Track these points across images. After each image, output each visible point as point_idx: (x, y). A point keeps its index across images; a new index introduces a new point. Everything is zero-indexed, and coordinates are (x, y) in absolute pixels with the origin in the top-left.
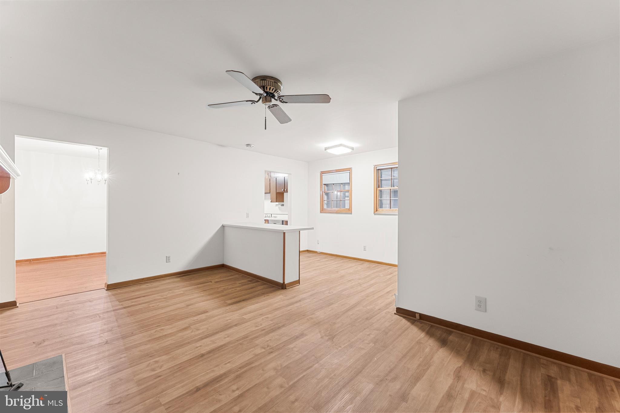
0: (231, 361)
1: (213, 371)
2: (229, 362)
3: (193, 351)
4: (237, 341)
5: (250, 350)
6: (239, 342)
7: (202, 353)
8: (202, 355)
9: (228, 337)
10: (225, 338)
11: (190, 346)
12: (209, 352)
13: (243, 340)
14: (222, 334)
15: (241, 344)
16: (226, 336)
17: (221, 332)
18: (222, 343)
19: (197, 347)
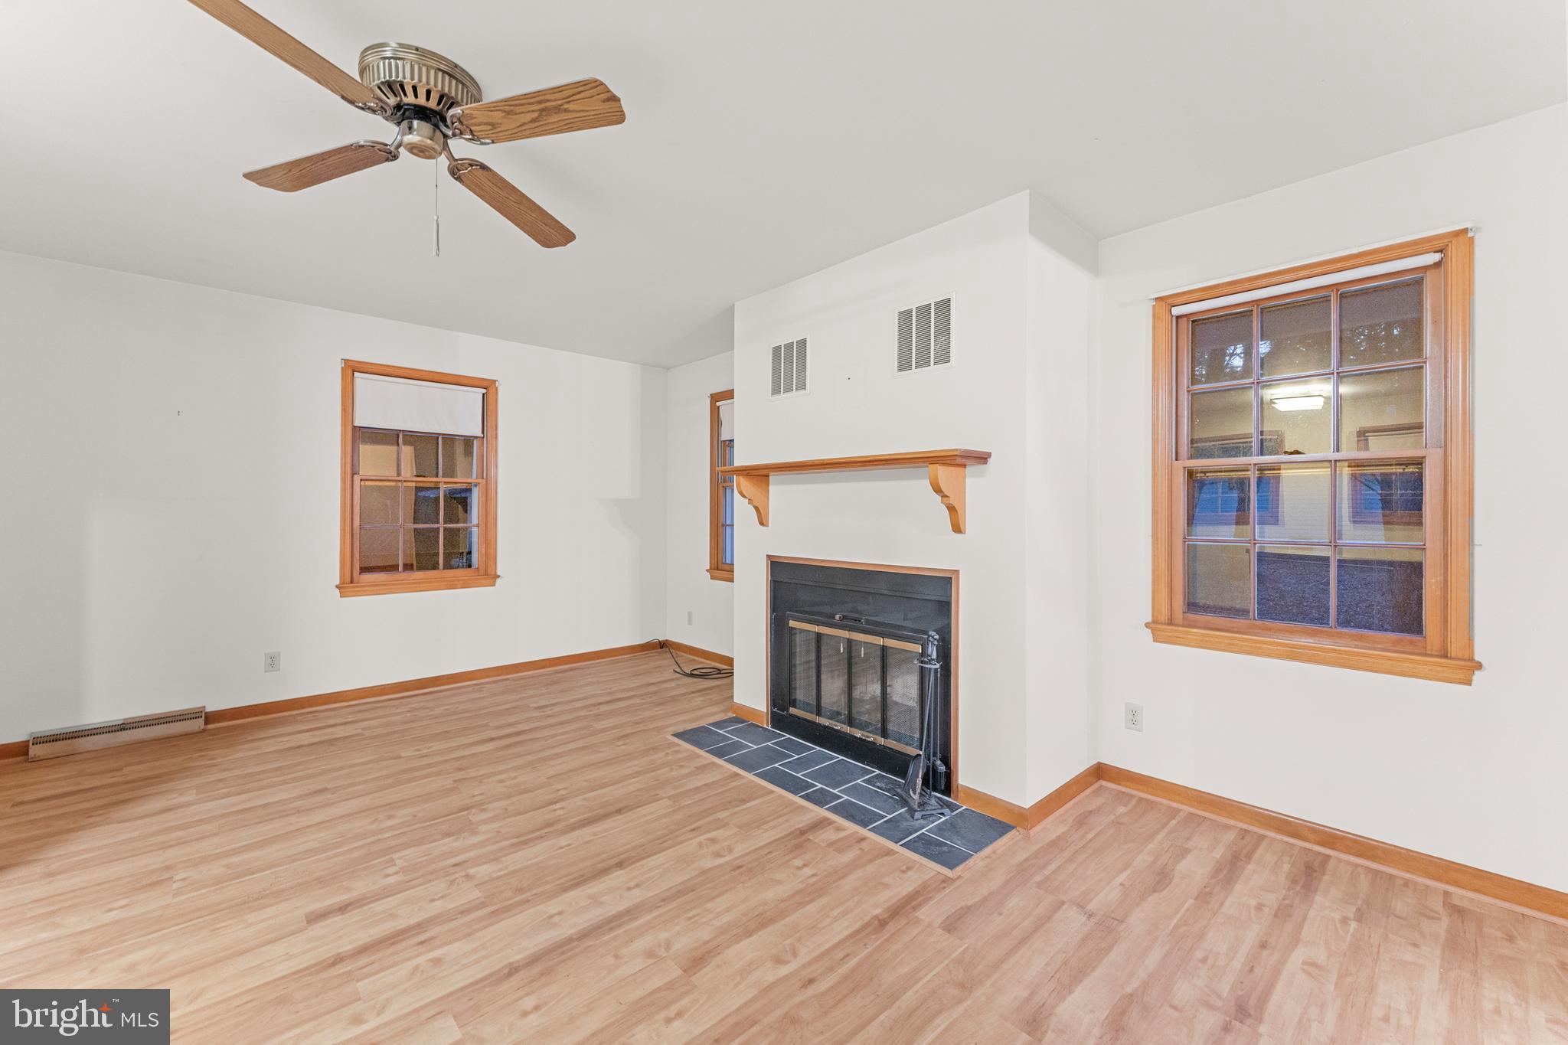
0: (557, 850)
1: (595, 834)
2: (561, 848)
3: (646, 876)
4: (528, 901)
5: (505, 872)
6: (524, 896)
7: (622, 869)
8: (620, 865)
9: (551, 917)
10: (560, 913)
11: (658, 891)
12: (605, 871)
13: (511, 902)
14: (566, 929)
15: (521, 890)
16: (556, 919)
17: (569, 940)
18: (572, 894)
19: (637, 886)
